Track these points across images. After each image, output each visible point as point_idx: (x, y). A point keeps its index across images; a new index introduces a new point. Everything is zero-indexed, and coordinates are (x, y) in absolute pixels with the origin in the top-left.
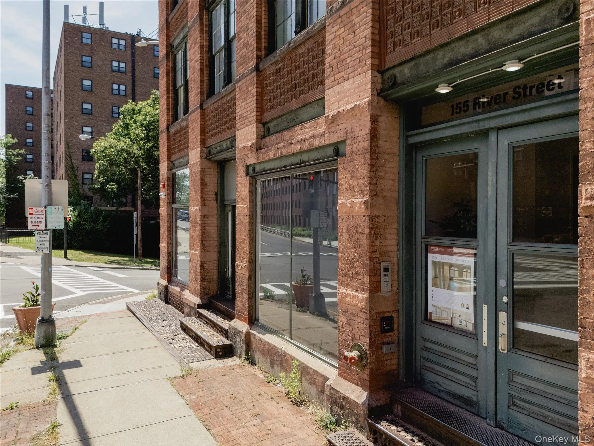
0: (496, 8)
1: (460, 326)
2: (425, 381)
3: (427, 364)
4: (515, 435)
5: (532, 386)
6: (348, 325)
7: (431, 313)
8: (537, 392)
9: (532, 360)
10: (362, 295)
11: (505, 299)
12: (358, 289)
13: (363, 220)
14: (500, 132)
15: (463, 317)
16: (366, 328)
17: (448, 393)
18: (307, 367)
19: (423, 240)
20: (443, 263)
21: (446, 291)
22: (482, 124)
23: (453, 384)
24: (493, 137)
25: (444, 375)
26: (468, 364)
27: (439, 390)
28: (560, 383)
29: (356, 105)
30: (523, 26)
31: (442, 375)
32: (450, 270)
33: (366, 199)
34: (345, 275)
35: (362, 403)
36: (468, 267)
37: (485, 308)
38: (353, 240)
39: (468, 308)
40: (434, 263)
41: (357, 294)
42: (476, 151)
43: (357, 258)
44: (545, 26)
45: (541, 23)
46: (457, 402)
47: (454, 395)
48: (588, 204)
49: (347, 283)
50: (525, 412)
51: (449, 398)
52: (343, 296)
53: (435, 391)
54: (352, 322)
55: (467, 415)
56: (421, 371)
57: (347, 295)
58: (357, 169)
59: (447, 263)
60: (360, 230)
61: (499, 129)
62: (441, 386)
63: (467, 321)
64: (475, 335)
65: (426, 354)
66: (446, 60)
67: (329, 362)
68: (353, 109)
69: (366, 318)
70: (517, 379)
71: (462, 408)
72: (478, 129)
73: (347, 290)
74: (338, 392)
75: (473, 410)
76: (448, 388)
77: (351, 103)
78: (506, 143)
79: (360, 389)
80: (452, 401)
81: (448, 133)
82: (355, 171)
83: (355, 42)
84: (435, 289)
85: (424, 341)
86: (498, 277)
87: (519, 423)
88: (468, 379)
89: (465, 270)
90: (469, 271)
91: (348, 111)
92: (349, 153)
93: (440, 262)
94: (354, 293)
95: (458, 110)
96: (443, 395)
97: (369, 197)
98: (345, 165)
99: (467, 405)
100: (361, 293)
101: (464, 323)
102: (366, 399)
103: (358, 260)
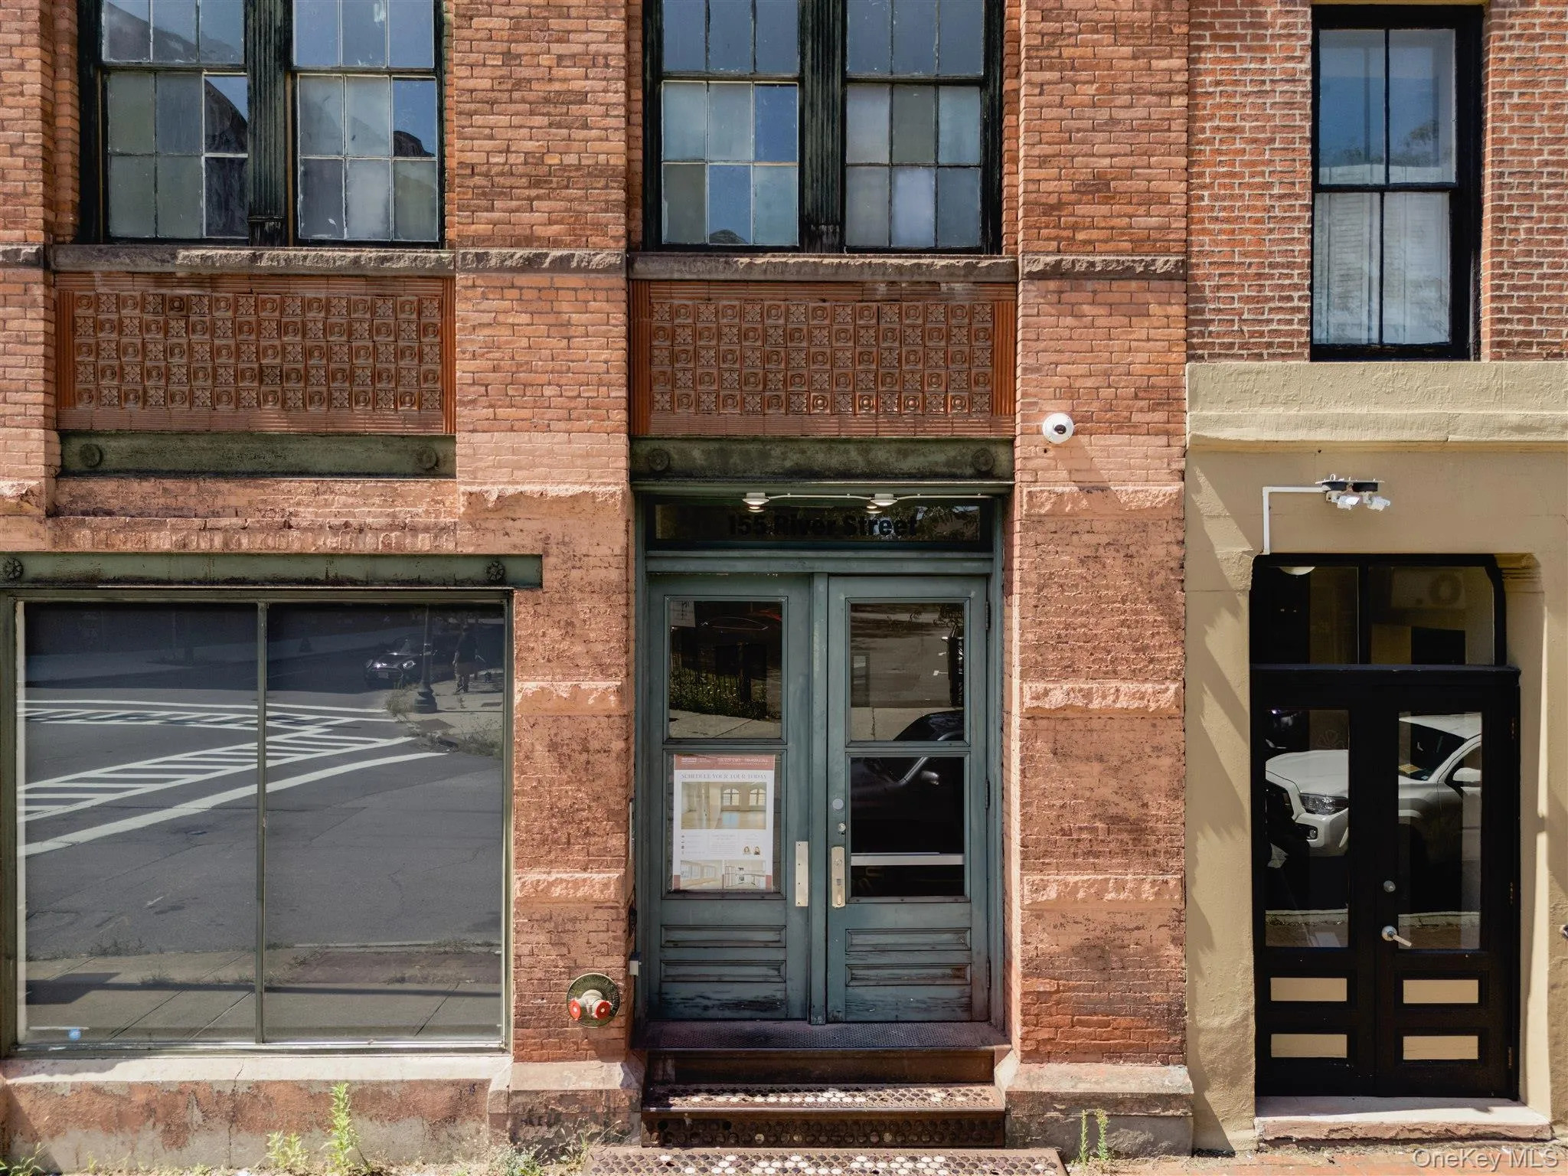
0: (889, 422)
1: (741, 887)
2: (671, 1004)
3: (673, 971)
4: (860, 1022)
5: (880, 942)
6: (552, 944)
7: (678, 877)
8: (889, 948)
9: (878, 906)
10: (602, 876)
11: (842, 827)
12: (587, 865)
13: (604, 725)
14: (833, 580)
15: (748, 869)
16: (615, 938)
17: (725, 1005)
18: (380, 1084)
19: (665, 747)
20: (708, 785)
21: (713, 831)
22: (808, 563)
23: (736, 986)
24: (820, 586)
25: (715, 979)
26: (766, 945)
27: (706, 1008)
28: (921, 925)
29: (585, 493)
30: (922, 459)
31: (711, 979)
32: (722, 794)
33: (619, 683)
34: (544, 842)
35: (621, 1085)
36: (764, 786)
37: (802, 849)
38: (570, 767)
39: (757, 853)
40: (687, 786)
41: (586, 875)
42: (779, 599)
43: (587, 801)
44: (954, 470)
45: (947, 464)
46: (747, 1014)
47: (739, 1005)
48: (1035, 705)
49: (552, 856)
50: (871, 983)
51: (728, 1014)
52: (540, 888)
53: (696, 1012)
54: (566, 938)
55: (770, 1026)
56: (660, 987)
57: (551, 884)
58: (585, 621)
59: (715, 784)
60: (594, 745)
61: (830, 575)
62: (708, 998)
63: (754, 875)
64: (778, 893)
65: (672, 954)
66: (788, 464)
67: (453, 1046)
68: (575, 498)
69: (615, 917)
70: (858, 940)
71: (755, 1020)
72: (801, 571)
73: (549, 873)
74: (537, 1093)
75: (777, 1015)
76: (726, 997)
77: (559, 483)
78: (842, 598)
79: (597, 1063)
80: (735, 1015)
81: (742, 567)
82: (578, 623)
83: (572, 361)
84: (687, 832)
85: (666, 929)
86: (830, 796)
87: (864, 1002)
88: (765, 968)
89: (755, 791)
90: (761, 791)
91: (558, 500)
92: (556, 584)
93: (699, 784)
94: (577, 875)
95: (744, 528)
96: (710, 1013)
97: (624, 680)
98: (539, 608)
99: (765, 1011)
100: (599, 872)
101: (748, 879)
102: (626, 1074)
103: (589, 807)
